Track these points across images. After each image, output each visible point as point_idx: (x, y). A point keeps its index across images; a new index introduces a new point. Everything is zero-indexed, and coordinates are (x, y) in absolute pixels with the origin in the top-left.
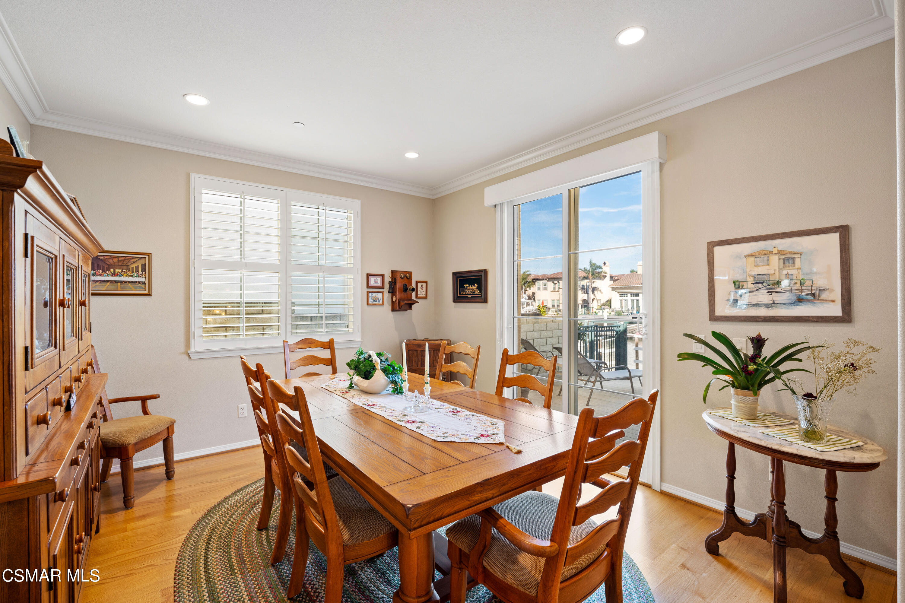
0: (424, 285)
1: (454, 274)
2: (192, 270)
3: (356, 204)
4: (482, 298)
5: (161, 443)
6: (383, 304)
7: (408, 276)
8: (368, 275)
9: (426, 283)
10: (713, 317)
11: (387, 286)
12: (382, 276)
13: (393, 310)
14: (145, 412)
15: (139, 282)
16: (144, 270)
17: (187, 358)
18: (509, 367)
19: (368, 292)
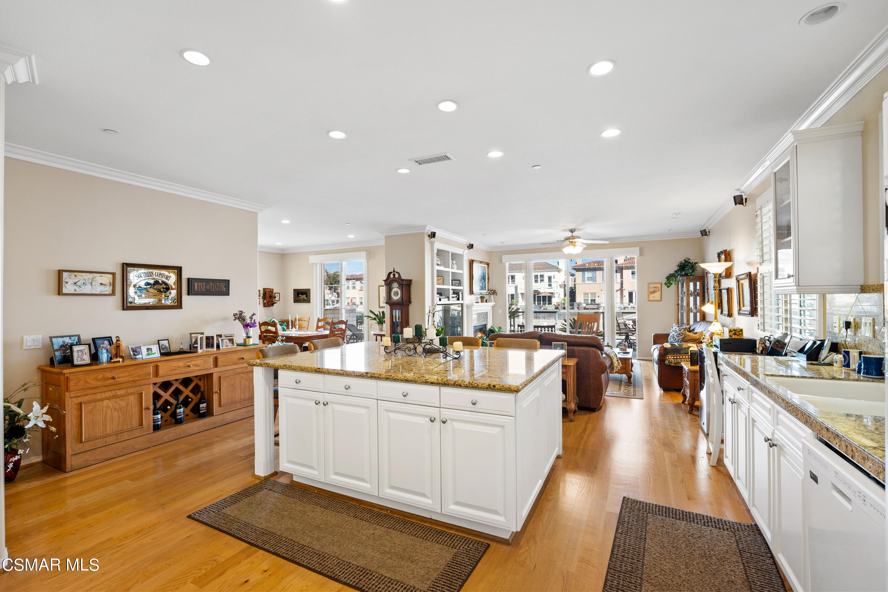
0: (278, 294)
1: (294, 290)
4: (308, 301)
6: (259, 304)
7: (271, 291)
9: (279, 293)
10: (380, 307)
11: (262, 295)
12: (260, 291)
13: (264, 306)
18: (320, 323)
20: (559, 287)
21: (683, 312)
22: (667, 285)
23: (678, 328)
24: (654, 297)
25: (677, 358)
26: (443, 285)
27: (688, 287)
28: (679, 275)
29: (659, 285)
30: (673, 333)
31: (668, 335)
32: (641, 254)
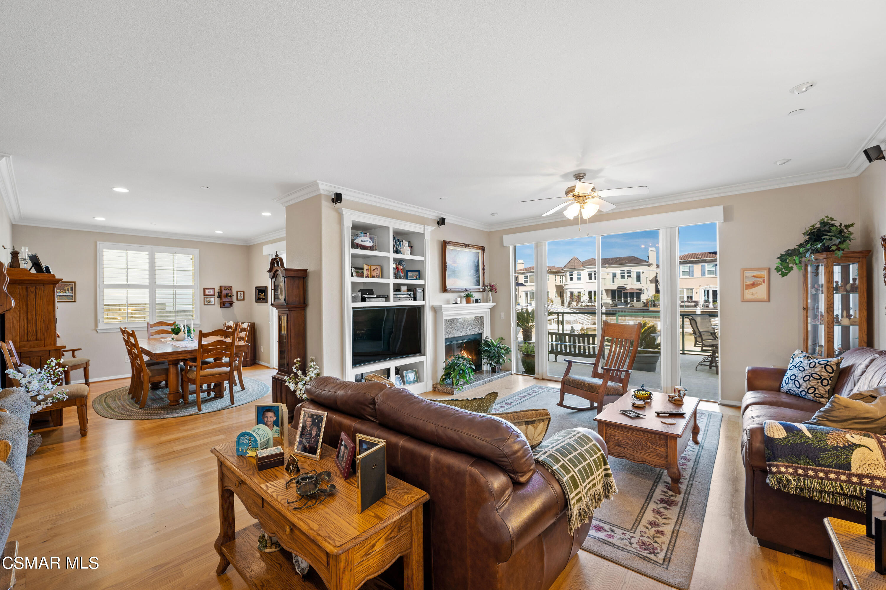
0: (242, 293)
1: (256, 288)
2: (98, 289)
3: (197, 251)
4: (266, 300)
5: (82, 369)
6: (214, 304)
7: (230, 288)
8: (205, 289)
9: (244, 292)
11: (217, 294)
12: (214, 289)
13: (221, 307)
14: (74, 356)
15: (69, 296)
16: (72, 289)
17: (96, 332)
19: (204, 298)
20: (649, 282)
21: (817, 323)
22: (781, 270)
23: (806, 361)
24: (753, 294)
25: (806, 475)
26: (382, 277)
27: (830, 274)
28: (808, 250)
29: (765, 273)
30: (795, 371)
31: (783, 372)
32: (728, 216)
